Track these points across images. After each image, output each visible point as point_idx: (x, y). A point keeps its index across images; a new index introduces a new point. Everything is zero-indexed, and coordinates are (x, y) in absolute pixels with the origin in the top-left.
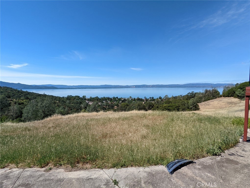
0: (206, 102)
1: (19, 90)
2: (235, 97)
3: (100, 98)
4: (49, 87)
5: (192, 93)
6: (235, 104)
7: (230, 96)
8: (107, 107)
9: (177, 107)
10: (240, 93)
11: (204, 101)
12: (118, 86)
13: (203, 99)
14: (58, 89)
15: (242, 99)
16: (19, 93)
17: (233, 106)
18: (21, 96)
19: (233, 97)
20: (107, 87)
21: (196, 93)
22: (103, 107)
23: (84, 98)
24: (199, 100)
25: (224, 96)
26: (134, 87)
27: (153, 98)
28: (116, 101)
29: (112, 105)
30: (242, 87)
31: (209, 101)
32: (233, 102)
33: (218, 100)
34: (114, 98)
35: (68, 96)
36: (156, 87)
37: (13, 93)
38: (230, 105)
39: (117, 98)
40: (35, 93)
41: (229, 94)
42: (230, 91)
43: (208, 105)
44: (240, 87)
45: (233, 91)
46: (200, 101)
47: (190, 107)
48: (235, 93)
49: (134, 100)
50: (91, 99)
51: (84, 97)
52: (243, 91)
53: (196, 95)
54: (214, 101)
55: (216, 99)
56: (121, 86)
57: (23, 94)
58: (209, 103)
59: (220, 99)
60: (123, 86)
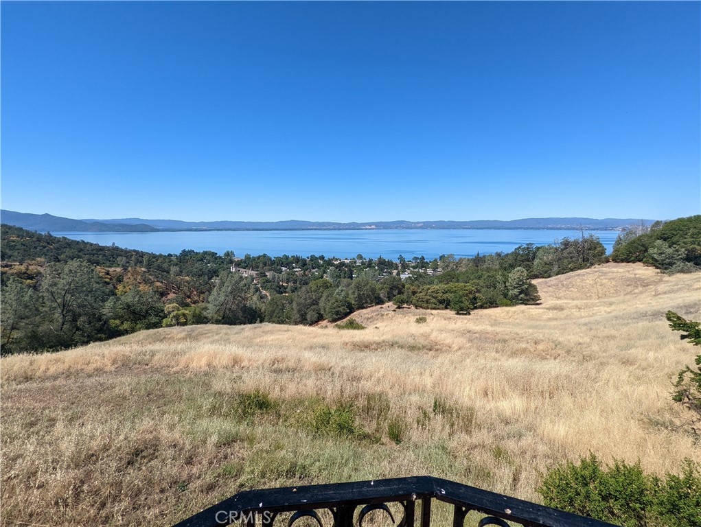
0: (562, 277)
1: (43, 233)
2: (647, 264)
3: (273, 259)
4: (132, 226)
5: (528, 248)
6: (645, 284)
7: (633, 258)
8: (291, 284)
9: (470, 293)
10: (661, 254)
11: (557, 275)
12: (329, 224)
13: (556, 269)
14: (159, 230)
15: (666, 271)
16: (41, 244)
17: (636, 291)
18: (48, 250)
19: (641, 264)
20: (296, 227)
21: (538, 249)
22: (276, 284)
23: (228, 259)
24: (545, 269)
25: (615, 260)
26: (373, 227)
27: (423, 258)
28: (318, 266)
29: (304, 278)
30: (668, 234)
31: (571, 273)
32: (639, 279)
33: (596, 272)
34: (313, 258)
35: (184, 251)
36: (434, 228)
37: (22, 244)
38: (629, 289)
39: (322, 258)
40: (88, 243)
41: (631, 252)
42: (635, 245)
43: (567, 287)
44: (664, 234)
45: (643, 246)
46: (546, 272)
47: (511, 292)
48: (646, 251)
49: (370, 264)
50: (248, 263)
51: (228, 254)
52: (670, 247)
53: (540, 254)
54: (584, 275)
55: (593, 268)
56: (337, 224)
57: (51, 247)
58: (569, 280)
59: (605, 268)
60: (341, 224)
